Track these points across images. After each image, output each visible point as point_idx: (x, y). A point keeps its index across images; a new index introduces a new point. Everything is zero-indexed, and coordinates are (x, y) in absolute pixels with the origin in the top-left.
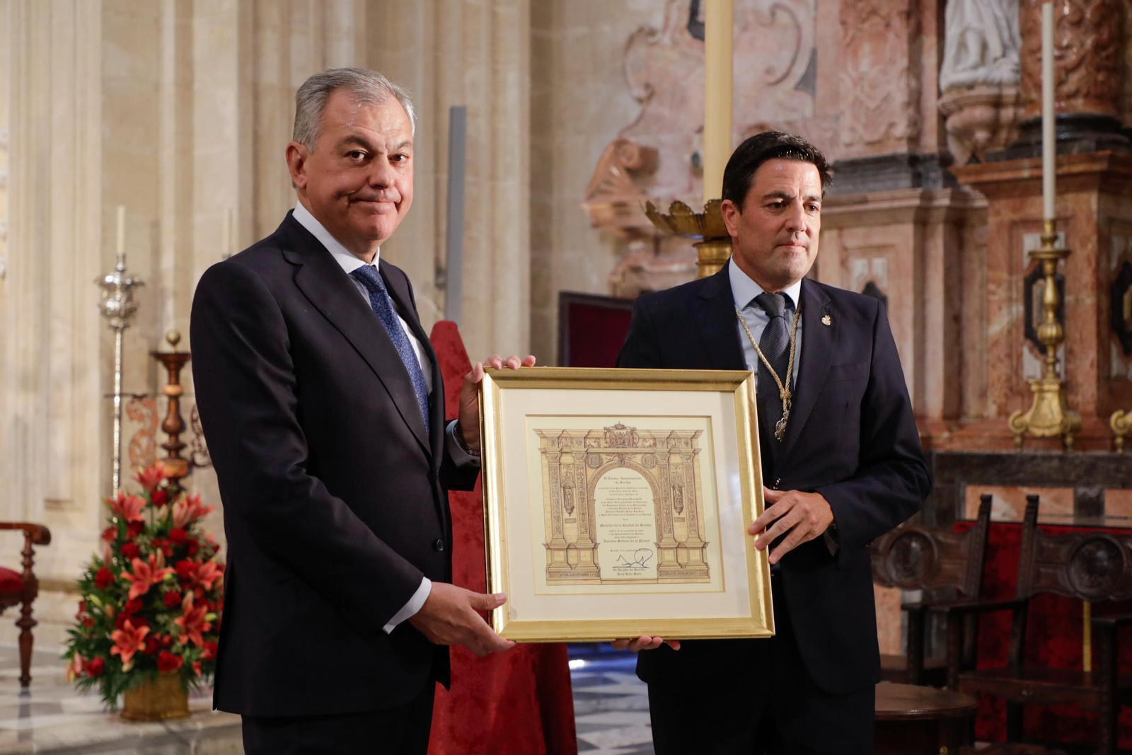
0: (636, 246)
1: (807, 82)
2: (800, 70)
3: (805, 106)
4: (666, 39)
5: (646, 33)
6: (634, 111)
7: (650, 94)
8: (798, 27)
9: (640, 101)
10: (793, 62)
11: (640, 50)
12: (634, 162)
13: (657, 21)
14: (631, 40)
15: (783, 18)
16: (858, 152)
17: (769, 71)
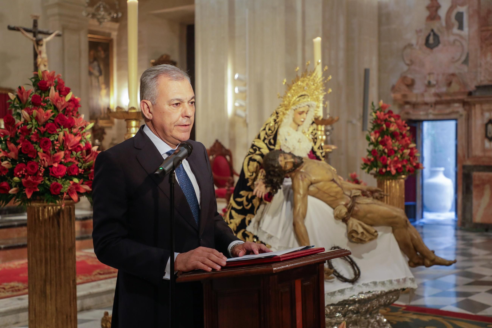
0: (407, 107)
1: (466, 62)
2: (463, 58)
3: (465, 69)
4: (417, 47)
5: (410, 46)
6: (406, 68)
7: (412, 62)
8: (462, 46)
9: (408, 65)
10: (461, 56)
11: (408, 51)
12: (409, 82)
13: (414, 42)
14: (405, 48)
15: (458, 43)
16: (486, 83)
17: (453, 58)
